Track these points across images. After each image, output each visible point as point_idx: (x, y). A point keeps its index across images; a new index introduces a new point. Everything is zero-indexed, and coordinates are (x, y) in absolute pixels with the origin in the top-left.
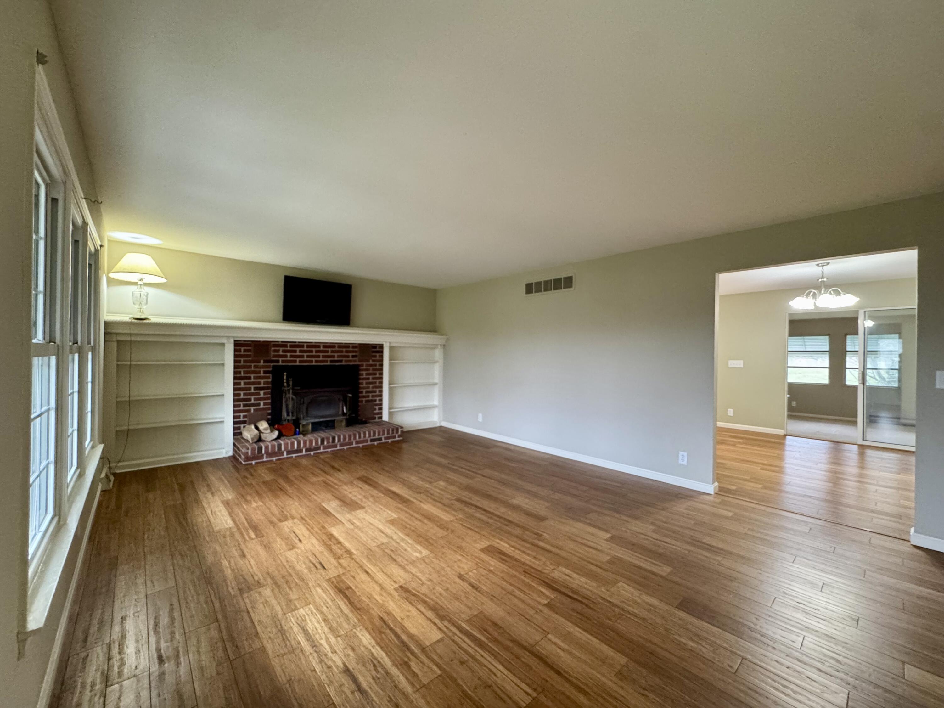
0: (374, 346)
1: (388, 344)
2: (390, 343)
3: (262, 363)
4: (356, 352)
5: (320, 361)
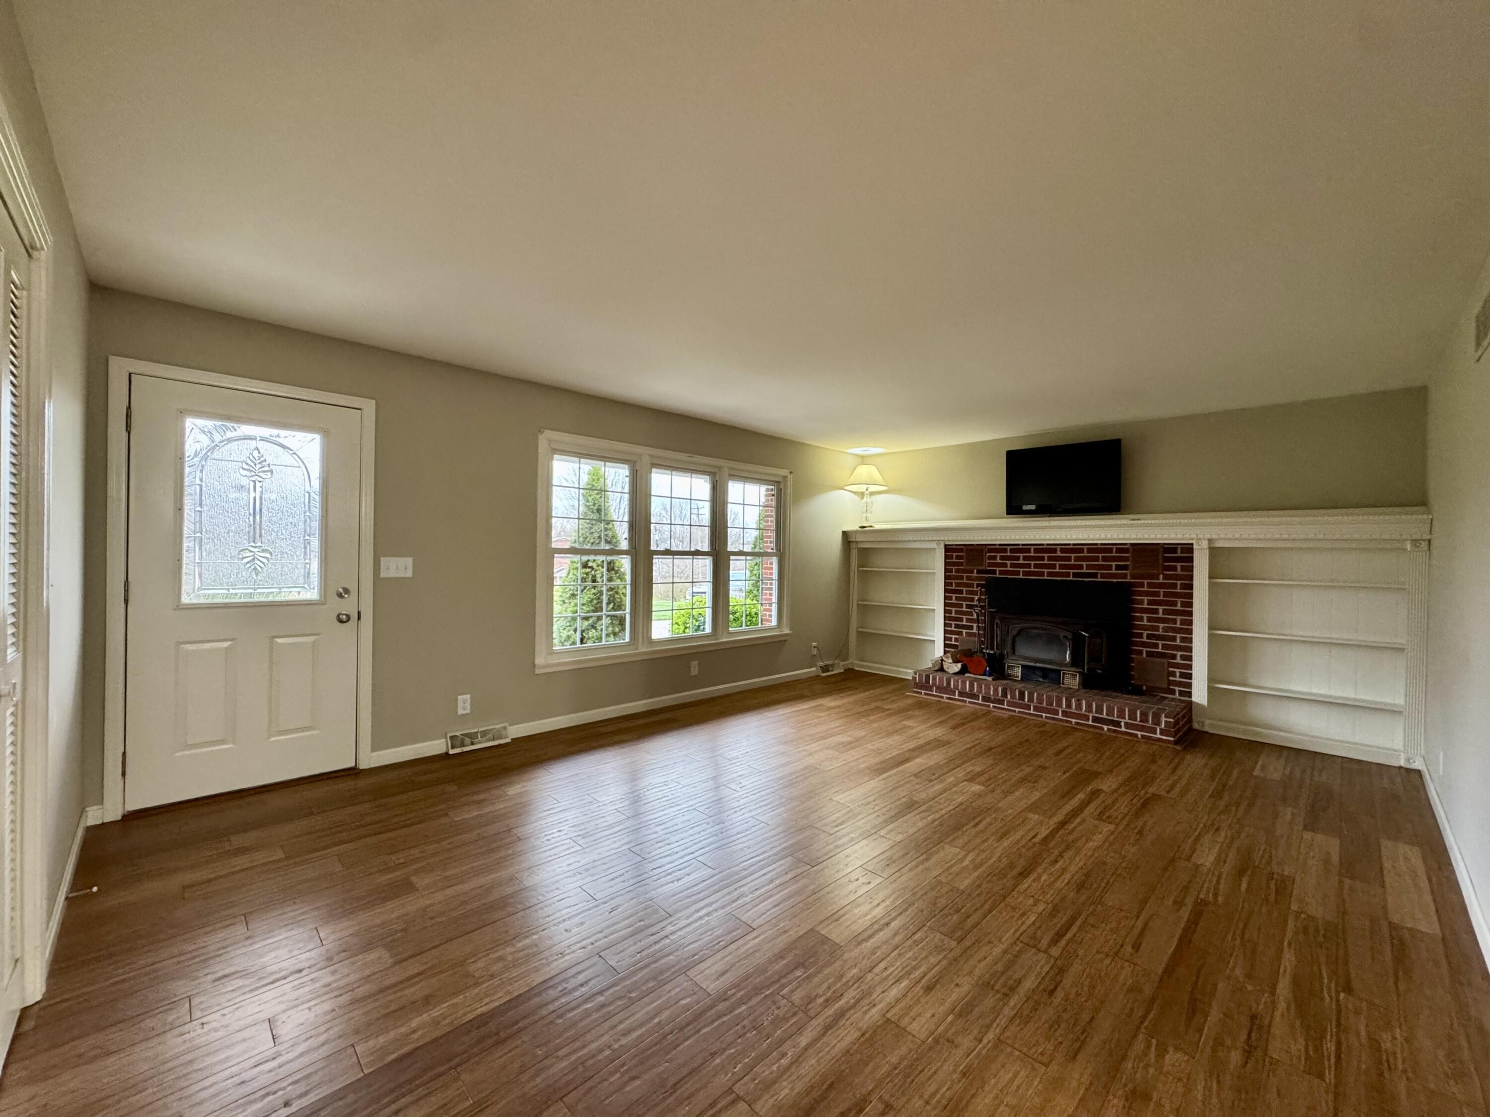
0: (1170, 548)
1: (1205, 544)
2: (1210, 540)
3: (975, 574)
4: (1126, 559)
5: (1057, 574)
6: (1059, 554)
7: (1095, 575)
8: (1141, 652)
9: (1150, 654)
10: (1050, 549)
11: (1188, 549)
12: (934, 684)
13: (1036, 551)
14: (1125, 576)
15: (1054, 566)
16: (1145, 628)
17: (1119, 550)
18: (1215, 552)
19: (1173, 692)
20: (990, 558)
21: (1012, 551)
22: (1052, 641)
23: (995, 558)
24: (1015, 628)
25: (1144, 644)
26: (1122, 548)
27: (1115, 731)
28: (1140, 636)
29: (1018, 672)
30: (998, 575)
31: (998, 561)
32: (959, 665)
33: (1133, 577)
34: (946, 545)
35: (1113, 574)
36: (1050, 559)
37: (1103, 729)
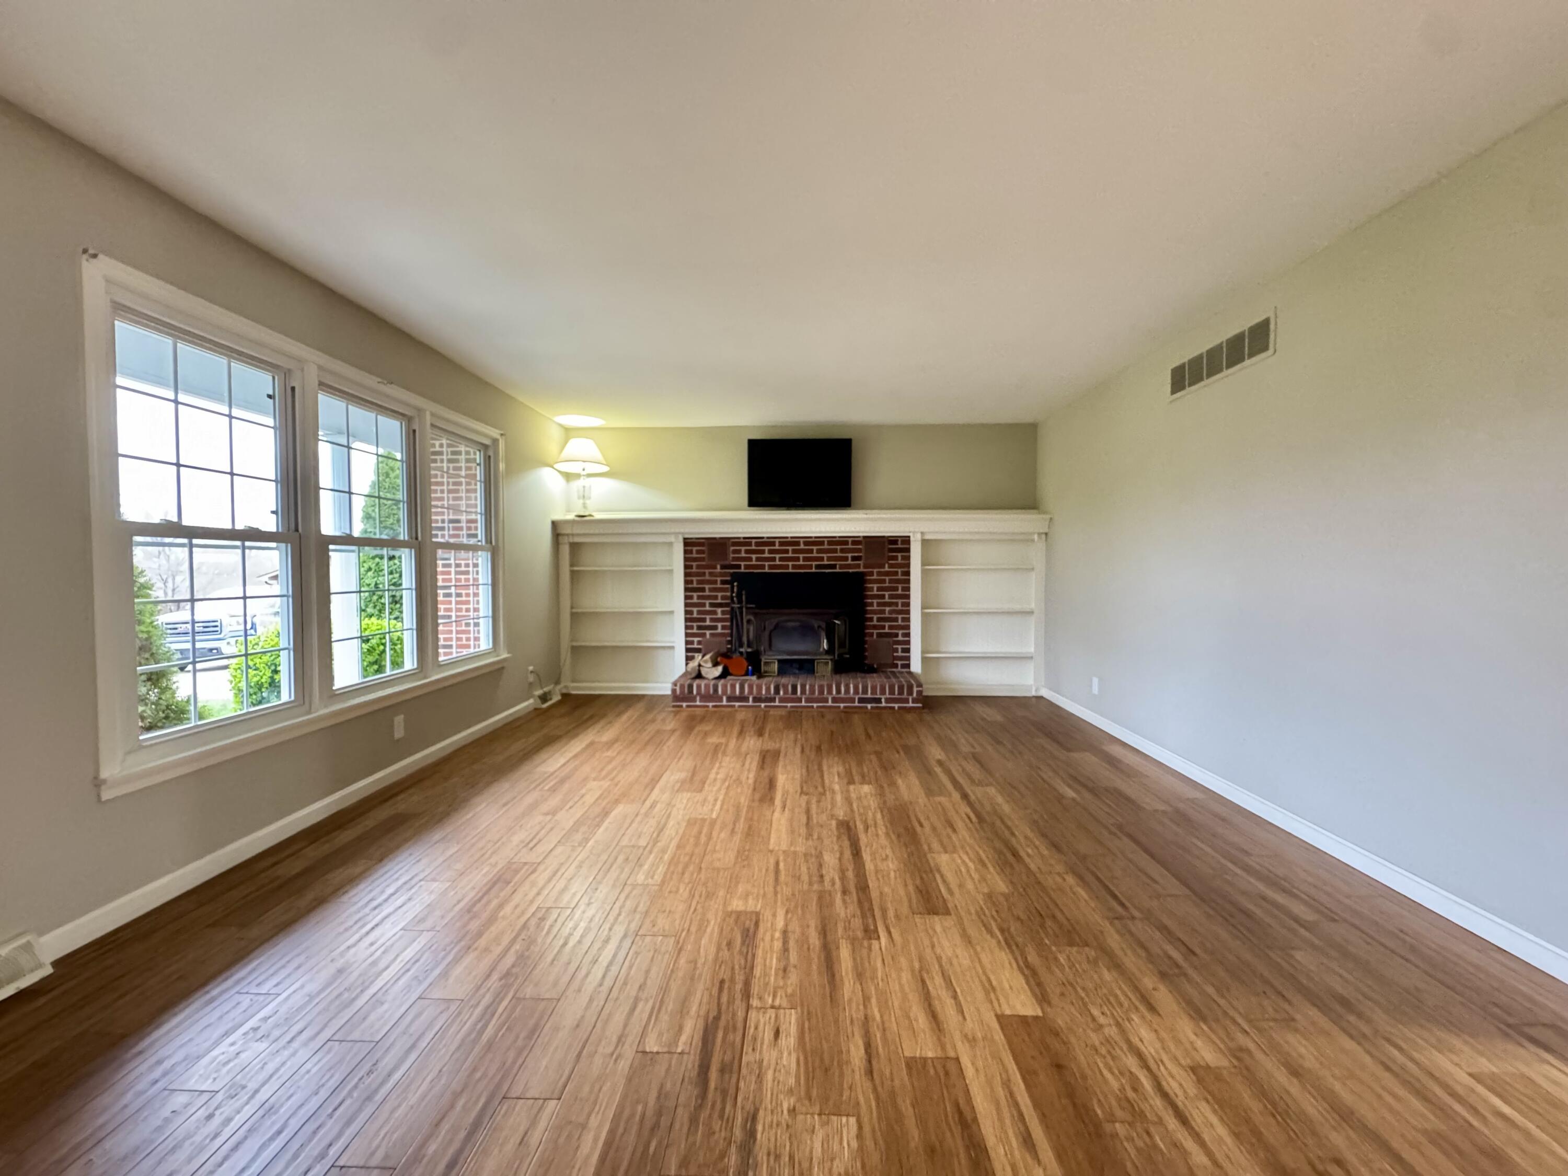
0: (893, 540)
1: (919, 536)
2: (922, 533)
3: (718, 569)
4: (859, 550)
5: (800, 567)
6: (802, 546)
7: (834, 567)
8: (872, 635)
9: (879, 635)
10: (793, 542)
11: (906, 540)
12: (699, 693)
13: (781, 544)
14: (858, 566)
15: (798, 559)
16: (875, 612)
17: (854, 543)
18: (925, 543)
19: (896, 666)
20: (735, 552)
21: (757, 544)
22: (807, 631)
23: (739, 552)
24: (770, 624)
25: (875, 627)
26: (856, 541)
27: (877, 707)
28: (871, 619)
29: (776, 666)
30: (742, 570)
31: (743, 555)
32: (719, 669)
33: (865, 567)
34: (685, 539)
35: (848, 565)
36: (794, 551)
37: (866, 707)
